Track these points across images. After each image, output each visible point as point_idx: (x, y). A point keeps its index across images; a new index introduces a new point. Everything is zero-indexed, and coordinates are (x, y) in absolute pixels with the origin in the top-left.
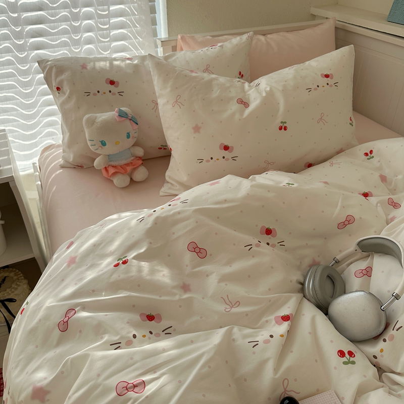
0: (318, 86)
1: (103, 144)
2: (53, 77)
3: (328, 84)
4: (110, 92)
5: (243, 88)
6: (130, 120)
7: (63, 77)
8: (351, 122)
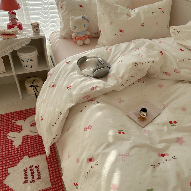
0: (156, 12)
1: (76, 27)
2: (60, 3)
3: (160, 11)
4: (80, 9)
5: (129, 11)
6: (86, 20)
7: (63, 3)
8: (168, 27)
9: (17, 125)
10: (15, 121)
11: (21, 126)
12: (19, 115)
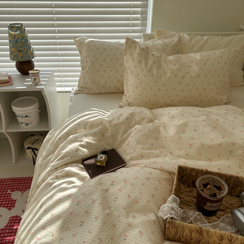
9: (11, 198)
10: (11, 191)
11: (15, 201)
12: (20, 183)
